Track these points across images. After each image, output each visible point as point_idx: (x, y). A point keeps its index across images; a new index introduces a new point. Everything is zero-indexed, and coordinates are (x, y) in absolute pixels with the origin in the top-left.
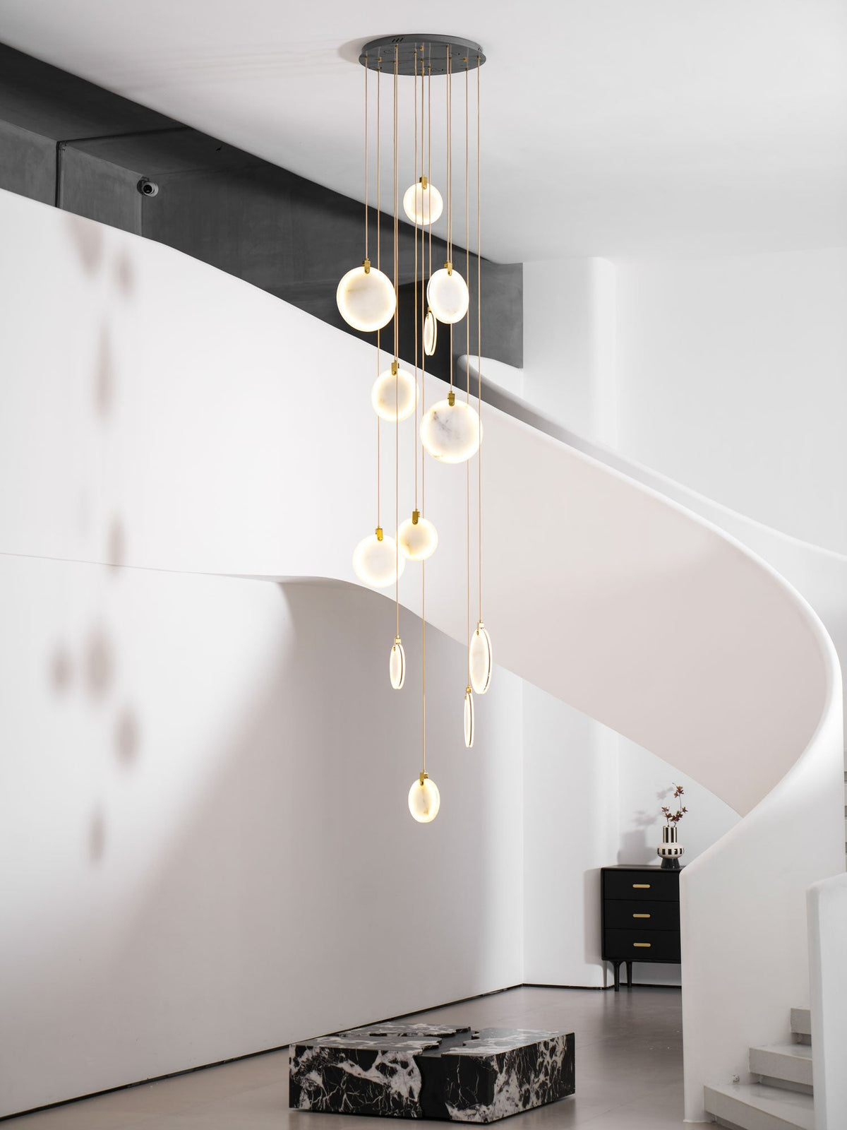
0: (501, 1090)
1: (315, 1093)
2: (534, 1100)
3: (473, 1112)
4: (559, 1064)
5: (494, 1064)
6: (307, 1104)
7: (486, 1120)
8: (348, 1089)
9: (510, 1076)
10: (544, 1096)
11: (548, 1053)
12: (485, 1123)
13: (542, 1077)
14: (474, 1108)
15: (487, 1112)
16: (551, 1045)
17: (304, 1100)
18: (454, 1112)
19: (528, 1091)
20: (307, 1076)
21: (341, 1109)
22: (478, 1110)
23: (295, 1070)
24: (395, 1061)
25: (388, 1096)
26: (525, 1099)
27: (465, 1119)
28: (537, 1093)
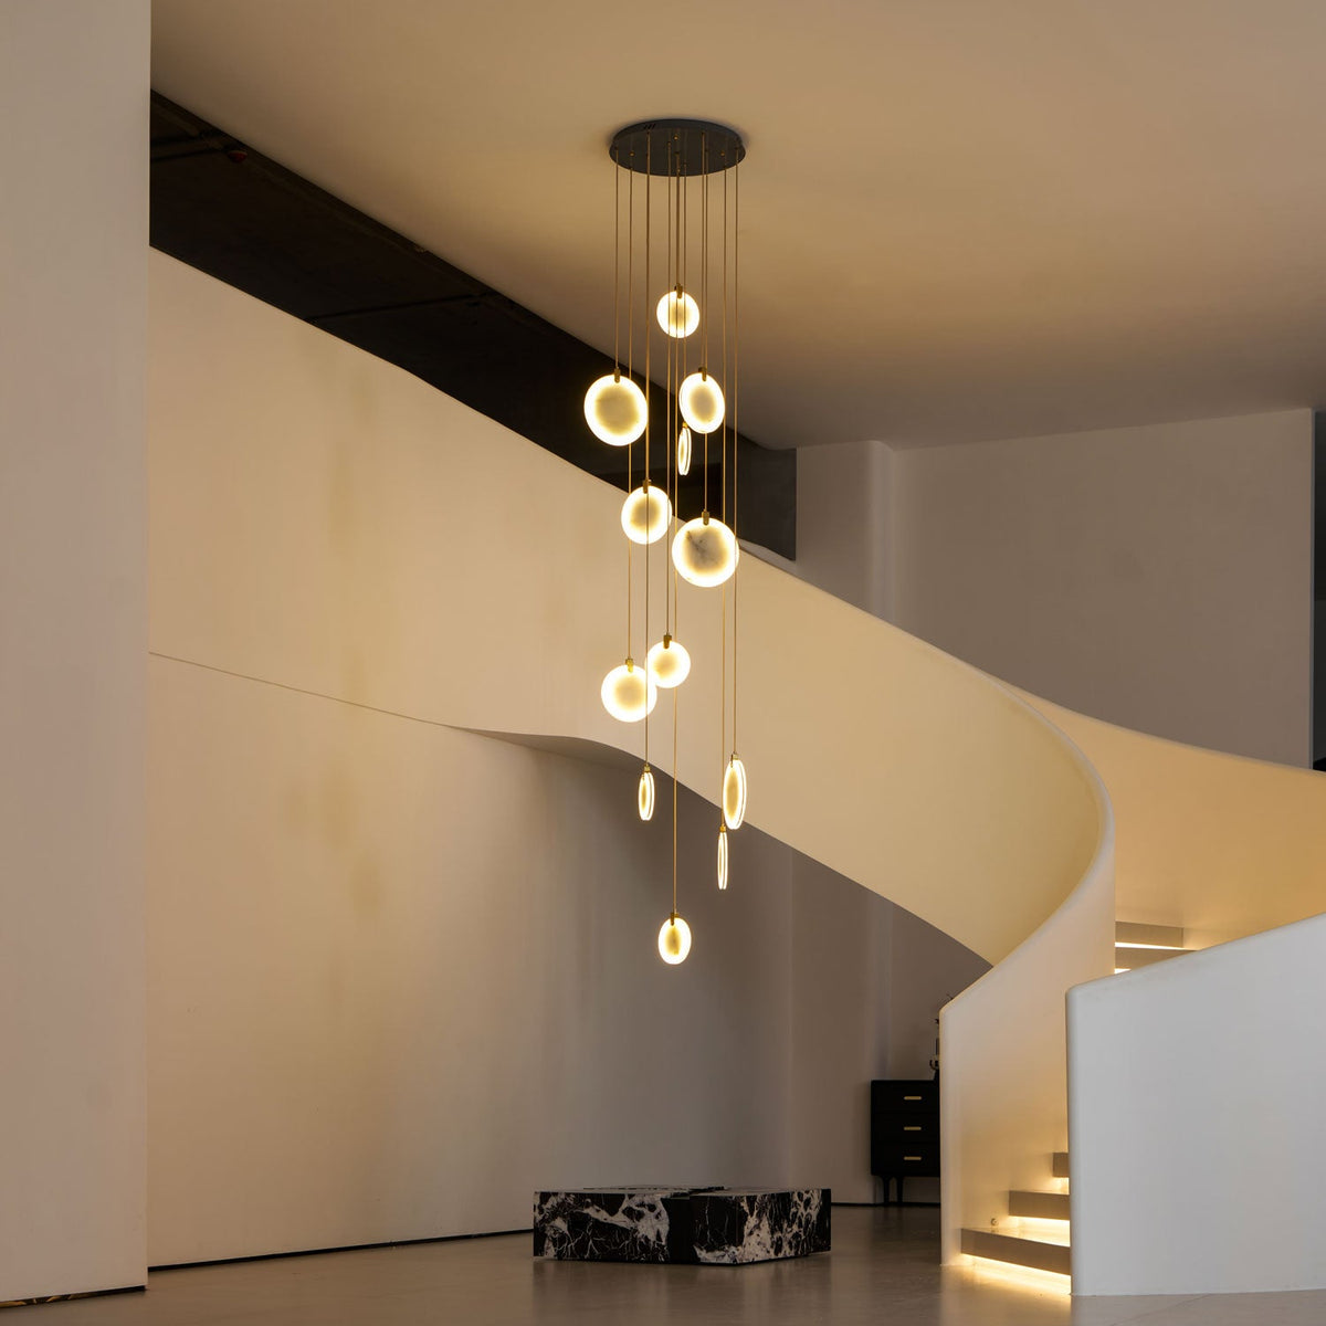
0: (751, 1233)
1: (560, 1240)
2: (786, 1250)
3: (722, 1253)
4: (814, 1218)
5: (745, 1205)
6: (551, 1252)
7: (735, 1260)
8: (594, 1235)
9: (761, 1221)
10: (797, 1246)
11: (802, 1204)
12: (735, 1264)
13: (795, 1228)
14: (723, 1250)
15: (737, 1253)
16: (806, 1196)
17: (548, 1248)
18: (703, 1254)
19: (780, 1239)
20: (552, 1223)
21: (586, 1256)
22: (727, 1251)
23: (539, 1218)
24: (642, 1205)
25: (635, 1240)
26: (778, 1247)
27: (714, 1261)
28: (790, 1243)
